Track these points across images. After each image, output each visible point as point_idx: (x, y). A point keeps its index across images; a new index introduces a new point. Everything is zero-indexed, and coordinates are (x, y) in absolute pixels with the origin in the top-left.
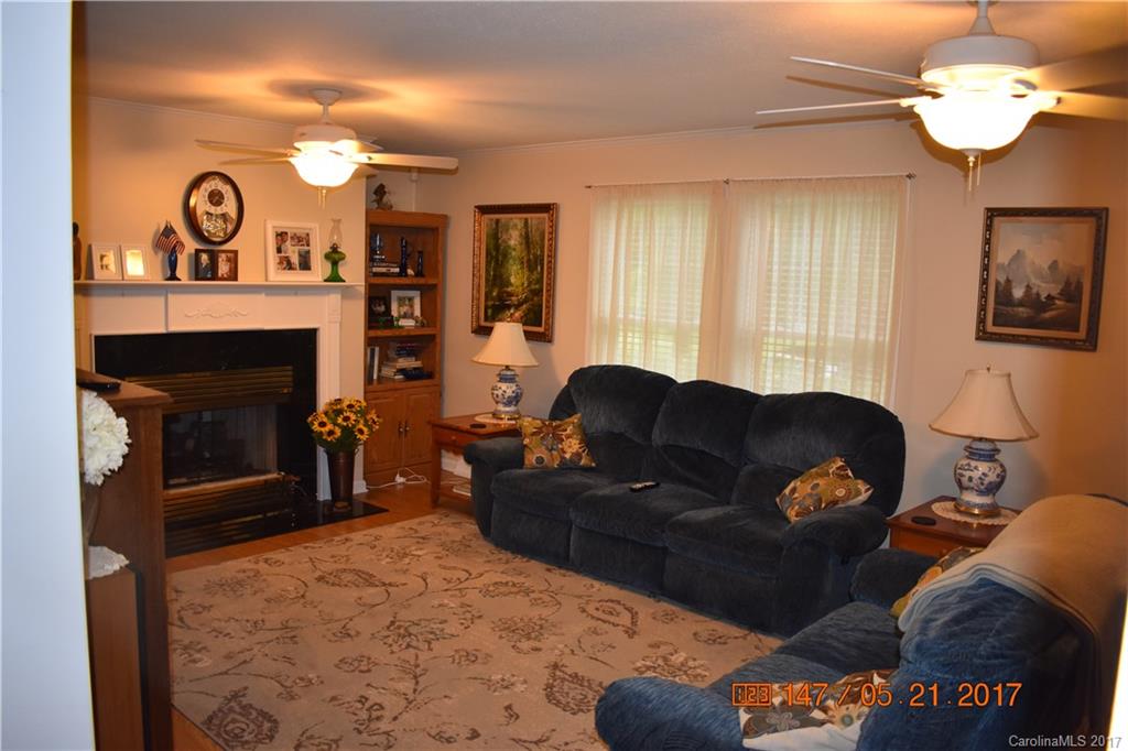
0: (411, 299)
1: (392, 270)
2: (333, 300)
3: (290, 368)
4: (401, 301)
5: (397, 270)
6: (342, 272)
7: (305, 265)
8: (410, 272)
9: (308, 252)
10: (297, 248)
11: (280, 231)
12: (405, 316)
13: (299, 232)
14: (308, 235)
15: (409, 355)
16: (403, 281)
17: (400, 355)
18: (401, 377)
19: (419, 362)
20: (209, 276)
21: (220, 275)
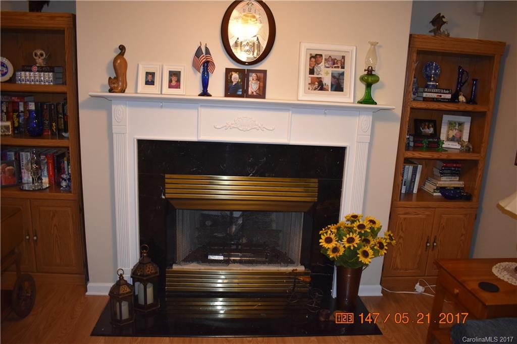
0: (461, 124)
1: (444, 96)
2: (363, 121)
3: (316, 180)
4: (451, 124)
5: (449, 96)
6: (376, 95)
7: (338, 86)
8: (462, 98)
9: (343, 74)
10: (330, 70)
11: (314, 53)
12: (453, 139)
13: (335, 55)
14: (343, 57)
15: (453, 174)
16: (451, 107)
17: (443, 174)
18: (440, 194)
19: (461, 183)
20: (240, 93)
21: (250, 93)
